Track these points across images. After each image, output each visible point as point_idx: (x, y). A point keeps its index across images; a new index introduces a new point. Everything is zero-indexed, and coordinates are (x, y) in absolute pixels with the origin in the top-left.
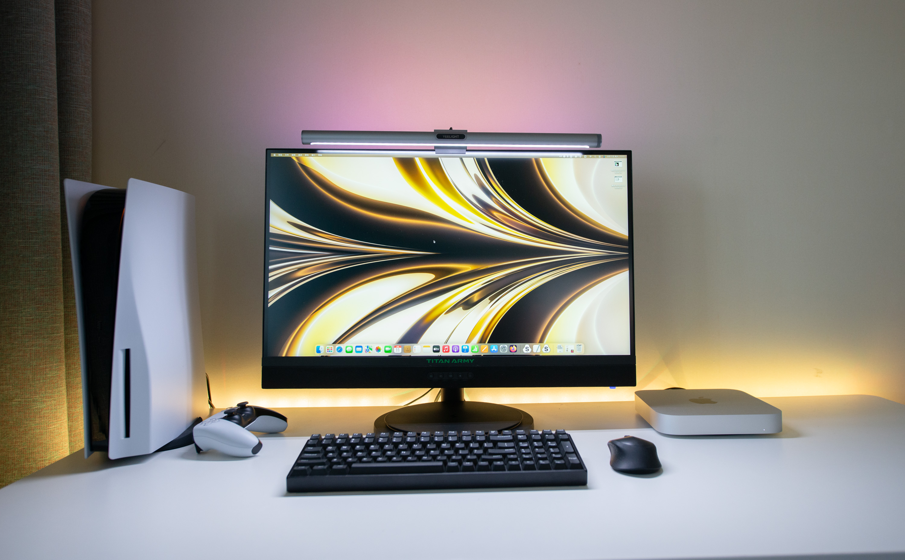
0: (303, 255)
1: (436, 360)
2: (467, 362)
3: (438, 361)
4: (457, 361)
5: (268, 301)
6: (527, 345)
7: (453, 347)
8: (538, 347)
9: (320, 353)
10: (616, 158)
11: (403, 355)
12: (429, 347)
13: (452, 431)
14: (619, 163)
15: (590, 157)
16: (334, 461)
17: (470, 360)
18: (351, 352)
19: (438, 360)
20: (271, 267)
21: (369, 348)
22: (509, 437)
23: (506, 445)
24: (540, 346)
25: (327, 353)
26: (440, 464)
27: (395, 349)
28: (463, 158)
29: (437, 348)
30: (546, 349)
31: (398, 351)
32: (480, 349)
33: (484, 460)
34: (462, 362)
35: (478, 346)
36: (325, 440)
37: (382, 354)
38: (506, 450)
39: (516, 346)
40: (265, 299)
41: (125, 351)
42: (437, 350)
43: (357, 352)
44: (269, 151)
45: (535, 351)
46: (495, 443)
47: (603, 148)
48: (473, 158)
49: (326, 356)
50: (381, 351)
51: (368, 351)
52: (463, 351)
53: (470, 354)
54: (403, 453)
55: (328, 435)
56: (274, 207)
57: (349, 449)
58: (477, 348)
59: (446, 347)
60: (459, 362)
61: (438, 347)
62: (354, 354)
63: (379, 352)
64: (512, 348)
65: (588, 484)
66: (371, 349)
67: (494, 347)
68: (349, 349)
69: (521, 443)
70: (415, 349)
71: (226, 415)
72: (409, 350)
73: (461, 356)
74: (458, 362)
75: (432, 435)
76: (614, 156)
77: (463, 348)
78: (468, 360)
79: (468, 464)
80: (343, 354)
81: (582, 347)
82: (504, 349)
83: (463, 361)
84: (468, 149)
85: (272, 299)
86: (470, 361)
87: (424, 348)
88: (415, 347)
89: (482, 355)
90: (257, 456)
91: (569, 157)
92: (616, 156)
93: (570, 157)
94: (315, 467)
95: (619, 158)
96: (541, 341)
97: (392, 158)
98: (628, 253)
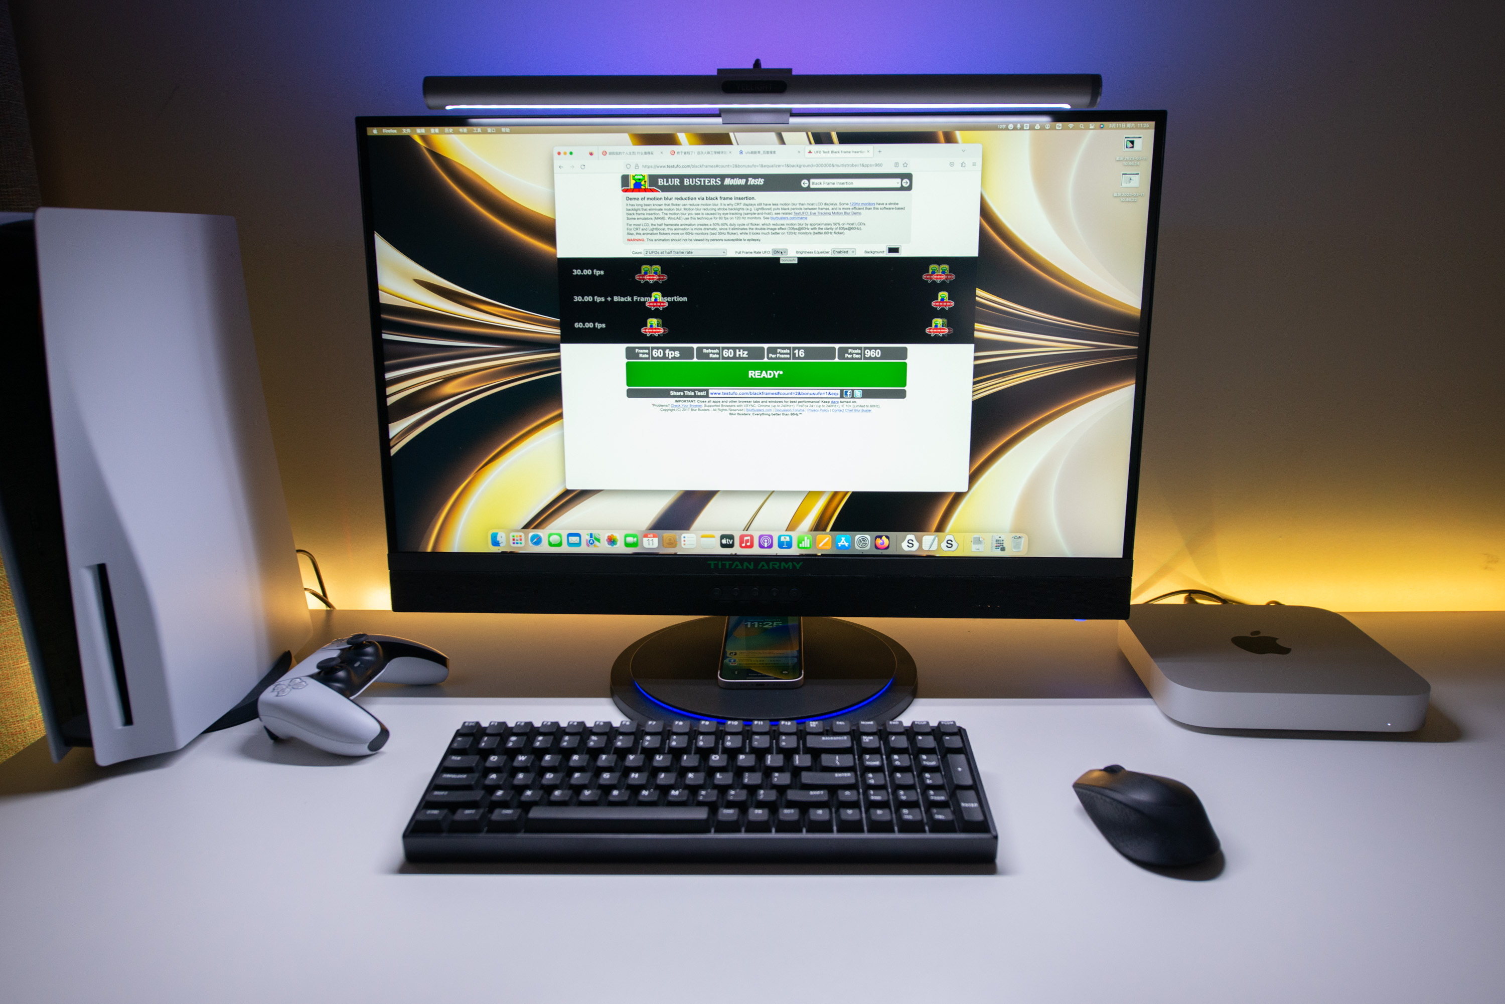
0: (451, 351)
1: (727, 563)
2: (789, 567)
3: (731, 565)
4: (768, 566)
5: (389, 444)
6: (910, 536)
7: (760, 537)
8: (934, 540)
9: (499, 546)
10: (1129, 129)
11: (661, 552)
12: (713, 537)
13: (734, 721)
14: (1136, 141)
15: (1068, 129)
16: (498, 796)
17: (795, 563)
18: (559, 545)
19: (731, 562)
20: (389, 376)
21: (593, 539)
23: (840, 761)
24: (937, 538)
25: (510, 546)
26: (704, 813)
27: (645, 539)
28: (784, 134)
29: (728, 540)
30: (950, 544)
31: (651, 544)
32: (814, 542)
34: (778, 568)
35: (810, 536)
37: (620, 548)
38: (838, 775)
39: (887, 537)
40: (385, 442)
41: (96, 568)
42: (728, 543)
43: (570, 544)
44: (363, 123)
45: (926, 547)
46: (816, 754)
47: (1102, 104)
48: (804, 134)
49: (511, 553)
50: (618, 543)
51: (592, 544)
52: (781, 545)
53: (794, 551)
54: (634, 779)
55: (495, 725)
56: (384, 249)
57: (530, 763)
58: (808, 540)
59: (746, 538)
60: (773, 567)
61: (731, 537)
62: (565, 549)
63: (615, 546)
64: (879, 541)
66: (599, 540)
67: (843, 539)
68: (554, 539)
69: (867, 756)
70: (684, 541)
72: (673, 543)
73: (776, 555)
74: (771, 568)
75: (693, 731)
76: (1126, 126)
77: (781, 540)
78: (790, 564)
80: (544, 548)
81: (1024, 541)
82: (863, 542)
83: (780, 566)
84: (793, 112)
85: (396, 440)
86: (794, 566)
87: (703, 539)
88: (684, 537)
89: (820, 554)
91: (1022, 129)
92: (1129, 124)
93: (1025, 128)
94: (460, 813)
95: (1137, 128)
96: (940, 528)
97: (627, 135)
98: (1137, 348)
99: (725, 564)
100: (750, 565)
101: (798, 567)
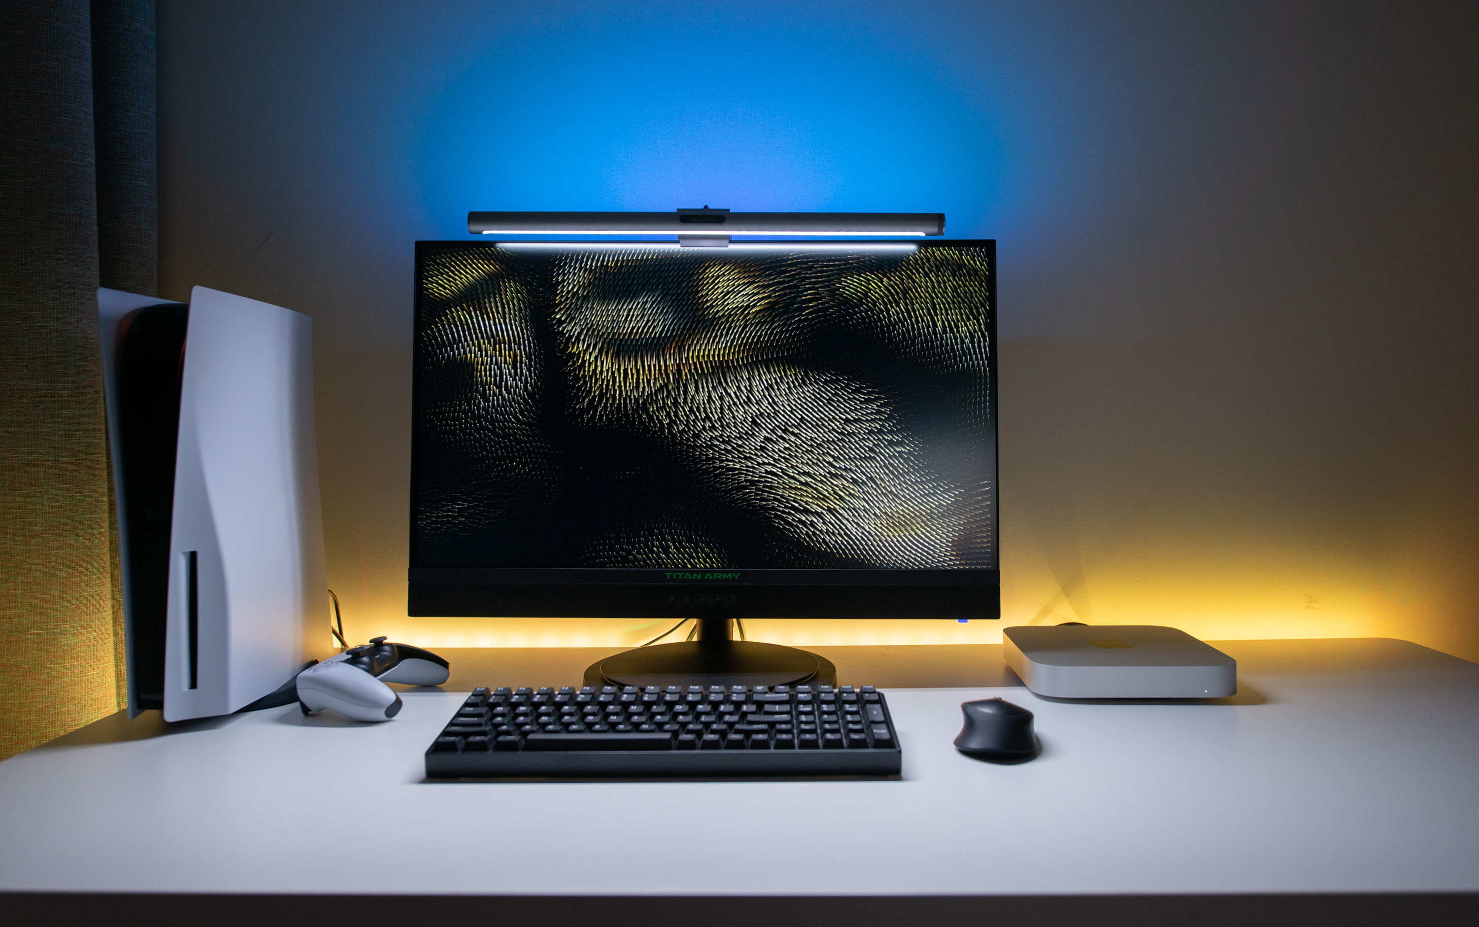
1: (680, 574)
2: (729, 577)
3: (683, 576)
4: (713, 576)
13: (696, 685)
16: (503, 730)
17: (734, 574)
19: (683, 574)
22: (785, 697)
23: (777, 708)
26: (667, 736)
33: (738, 732)
34: (720, 578)
36: (494, 697)
38: (776, 716)
41: (189, 555)
44: (420, 245)
46: (760, 704)
47: (946, 235)
54: (613, 719)
55: (500, 690)
57: (528, 711)
60: (717, 578)
65: (904, 773)
69: (802, 706)
71: (350, 656)
74: (715, 578)
75: (664, 692)
78: (730, 575)
79: (711, 737)
83: (722, 577)
84: (732, 240)
86: (733, 576)
90: (392, 720)
94: (472, 739)
99: (679, 575)
100: (698, 575)
101: (736, 577)
